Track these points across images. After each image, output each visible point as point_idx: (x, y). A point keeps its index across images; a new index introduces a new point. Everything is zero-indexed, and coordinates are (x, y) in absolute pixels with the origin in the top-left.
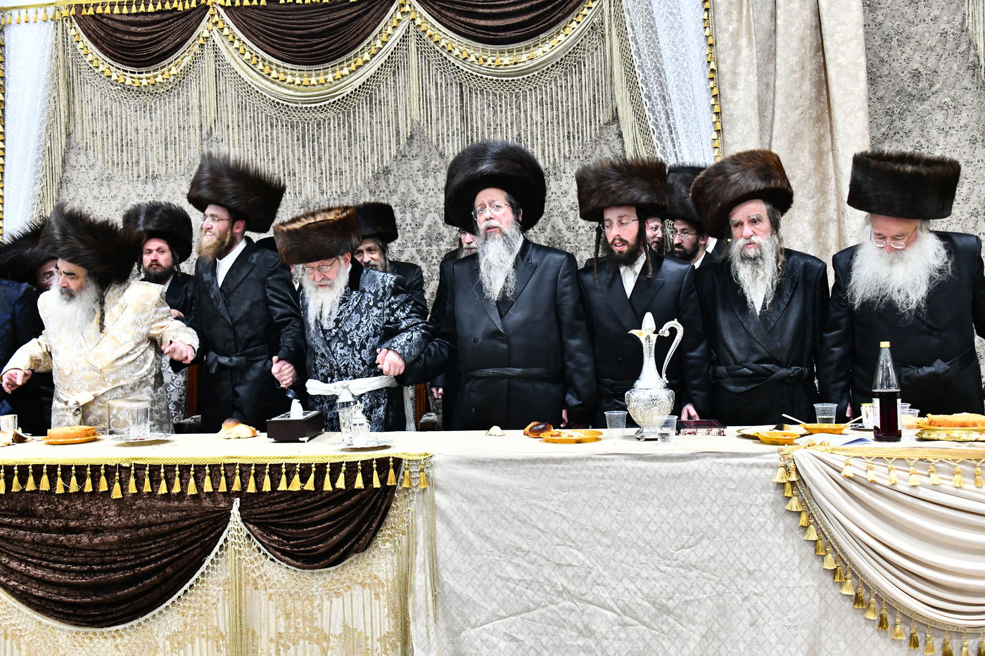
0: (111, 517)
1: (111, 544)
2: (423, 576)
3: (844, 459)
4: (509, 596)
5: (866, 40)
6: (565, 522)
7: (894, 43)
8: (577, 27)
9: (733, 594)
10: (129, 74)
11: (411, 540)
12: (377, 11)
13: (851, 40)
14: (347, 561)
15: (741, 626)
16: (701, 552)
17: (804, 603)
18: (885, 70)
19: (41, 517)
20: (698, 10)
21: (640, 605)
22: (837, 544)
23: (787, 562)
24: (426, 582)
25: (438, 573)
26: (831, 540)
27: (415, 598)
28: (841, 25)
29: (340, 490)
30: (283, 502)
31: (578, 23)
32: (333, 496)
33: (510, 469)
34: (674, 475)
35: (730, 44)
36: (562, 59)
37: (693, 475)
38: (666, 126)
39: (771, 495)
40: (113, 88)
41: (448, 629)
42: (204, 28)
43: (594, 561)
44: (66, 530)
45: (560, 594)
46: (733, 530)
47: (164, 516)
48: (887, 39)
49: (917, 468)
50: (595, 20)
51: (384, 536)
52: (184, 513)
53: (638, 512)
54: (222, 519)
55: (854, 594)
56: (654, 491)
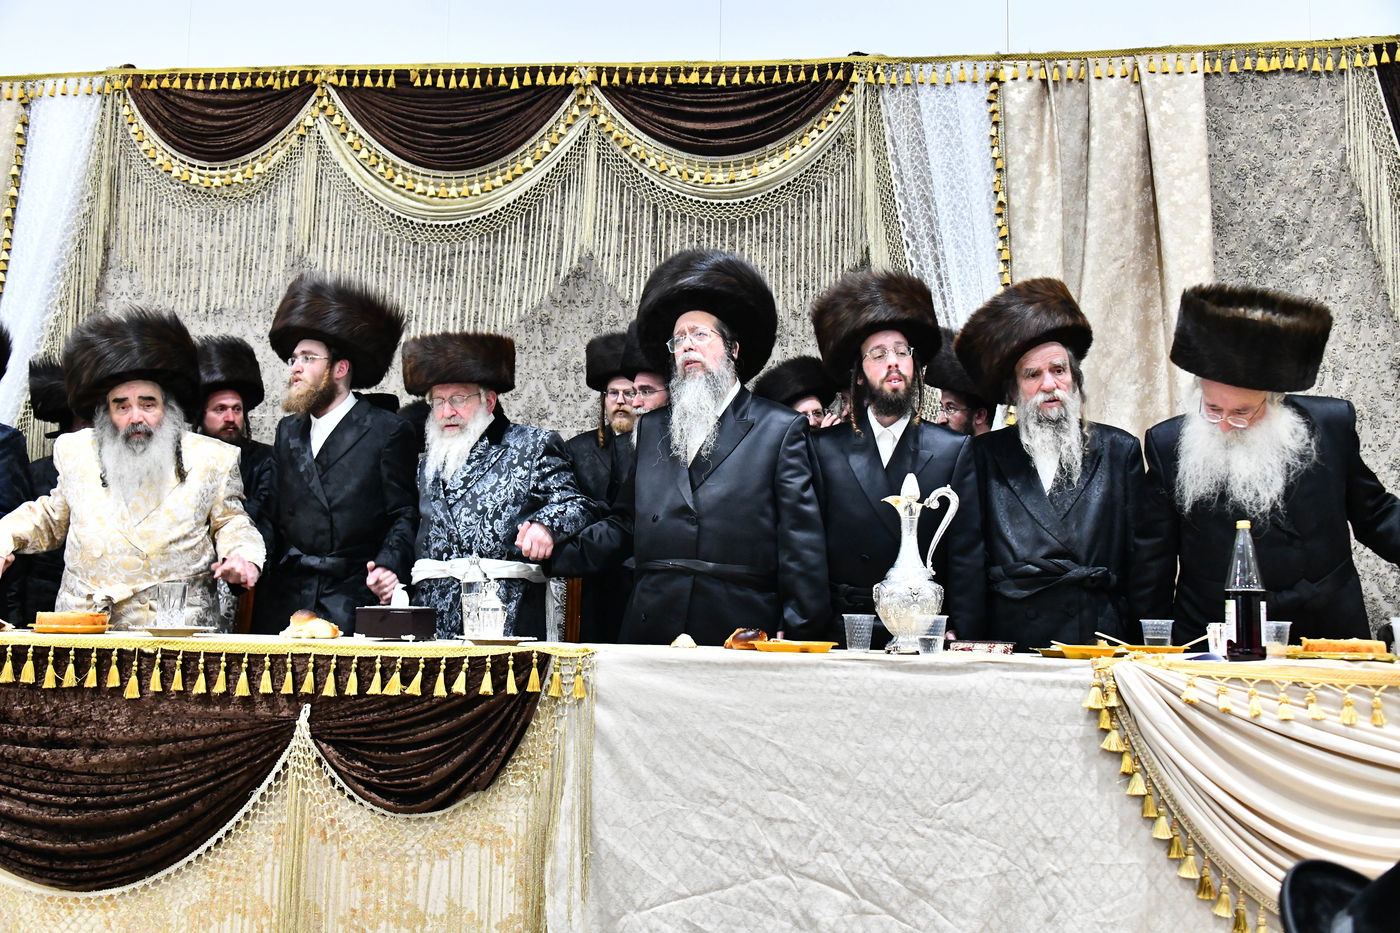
0: (120, 725)
1: (116, 765)
2: (569, 828)
3: (1186, 678)
4: (694, 864)
5: (1211, 175)
6: (782, 757)
7: (1250, 181)
8: (818, 136)
9: (1022, 872)
10: (196, 170)
11: (557, 777)
12: (546, 102)
13: (1190, 173)
14: (460, 804)
15: (1031, 922)
16: (977, 808)
17: (1125, 889)
18: (1237, 216)
19: (17, 722)
20: (983, 124)
21: (885, 883)
22: (1174, 802)
23: (1102, 828)
24: (573, 837)
25: (592, 825)
26: (1165, 797)
27: (555, 860)
28: (1177, 152)
29: (459, 695)
30: (373, 711)
31: (820, 131)
32: (448, 705)
33: (705, 676)
34: (941, 694)
35: (1026, 170)
36: (795, 180)
37: (969, 694)
38: (935, 276)
39: (1081, 727)
40: (173, 188)
41: (601, 912)
42: (307, 115)
43: (820, 816)
44: (52, 743)
45: (768, 862)
46: (1025, 776)
47: (197, 726)
48: (1240, 176)
49: (1289, 695)
50: (844, 130)
51: (516, 768)
52: (228, 723)
53: (888, 745)
54: (283, 733)
55: (1198, 876)
56: (912, 716)
